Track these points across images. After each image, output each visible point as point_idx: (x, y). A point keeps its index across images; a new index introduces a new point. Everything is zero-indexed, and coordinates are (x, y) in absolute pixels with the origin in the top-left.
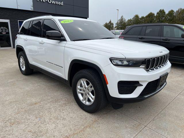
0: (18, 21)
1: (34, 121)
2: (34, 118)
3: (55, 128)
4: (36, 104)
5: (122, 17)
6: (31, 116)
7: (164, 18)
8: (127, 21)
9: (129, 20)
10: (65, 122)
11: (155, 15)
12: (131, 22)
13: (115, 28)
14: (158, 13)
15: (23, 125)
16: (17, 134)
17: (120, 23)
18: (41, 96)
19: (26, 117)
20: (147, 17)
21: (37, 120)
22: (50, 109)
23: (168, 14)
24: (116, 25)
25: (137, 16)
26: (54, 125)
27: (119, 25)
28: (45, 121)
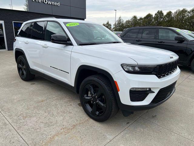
0: (13, 22)
1: (44, 115)
2: (43, 112)
3: (63, 120)
4: (42, 101)
5: (120, 18)
6: (41, 111)
7: (162, 19)
8: (125, 21)
9: (127, 21)
10: (71, 115)
12: (129, 23)
13: (113, 29)
14: (155, 15)
15: (35, 118)
16: (31, 125)
17: (118, 24)
18: (47, 95)
19: (36, 112)
20: (145, 18)
21: (46, 114)
22: (56, 105)
23: (166, 16)
24: (114, 26)
25: (135, 17)
26: (62, 118)
27: (117, 26)
28: (53, 114)
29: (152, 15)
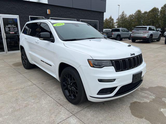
5: (123, 12)
8: (128, 16)
9: (130, 15)
11: (160, 10)
13: (116, 23)
14: (162, 8)
17: (121, 18)
20: (150, 12)
24: (117, 21)
25: (139, 11)
27: (120, 21)
29: (158, 9)
